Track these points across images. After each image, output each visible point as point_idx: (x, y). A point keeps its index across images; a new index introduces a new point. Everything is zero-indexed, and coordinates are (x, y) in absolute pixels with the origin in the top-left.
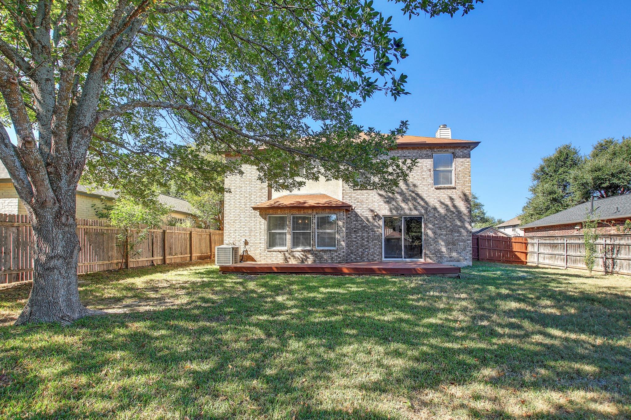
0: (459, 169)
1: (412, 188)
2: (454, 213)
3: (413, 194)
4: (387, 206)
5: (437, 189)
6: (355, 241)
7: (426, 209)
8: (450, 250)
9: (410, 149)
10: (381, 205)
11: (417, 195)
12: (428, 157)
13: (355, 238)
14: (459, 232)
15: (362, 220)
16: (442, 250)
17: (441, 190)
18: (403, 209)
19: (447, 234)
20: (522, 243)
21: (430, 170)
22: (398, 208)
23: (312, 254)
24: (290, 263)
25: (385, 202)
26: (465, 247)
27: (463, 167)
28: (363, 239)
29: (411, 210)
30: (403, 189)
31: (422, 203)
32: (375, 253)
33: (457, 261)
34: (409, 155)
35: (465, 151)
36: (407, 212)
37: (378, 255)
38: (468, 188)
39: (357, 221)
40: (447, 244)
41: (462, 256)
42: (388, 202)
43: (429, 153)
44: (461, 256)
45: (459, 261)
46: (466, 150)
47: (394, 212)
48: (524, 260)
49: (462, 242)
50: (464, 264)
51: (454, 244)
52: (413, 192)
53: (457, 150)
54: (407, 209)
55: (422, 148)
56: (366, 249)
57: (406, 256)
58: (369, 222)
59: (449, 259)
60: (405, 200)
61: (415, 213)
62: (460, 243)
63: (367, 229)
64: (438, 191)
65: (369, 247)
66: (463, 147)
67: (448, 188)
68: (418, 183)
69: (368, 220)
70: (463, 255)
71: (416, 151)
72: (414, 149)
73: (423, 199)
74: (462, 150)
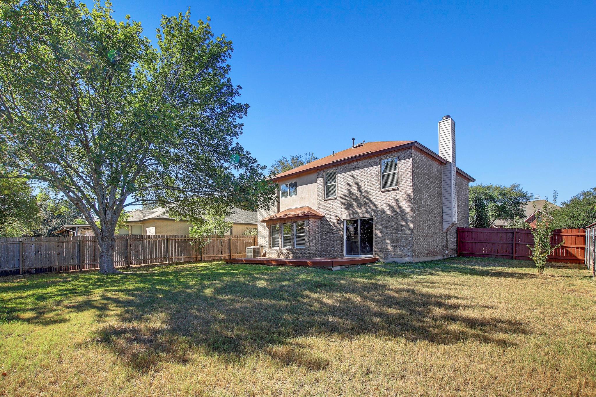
0: (402, 171)
1: (365, 194)
2: (397, 213)
3: (365, 199)
4: (346, 212)
5: (383, 192)
6: (326, 242)
7: (375, 211)
8: (395, 248)
9: (362, 160)
10: (342, 211)
11: (368, 199)
12: (376, 164)
13: (326, 239)
14: (401, 230)
15: (330, 224)
16: (388, 247)
17: (387, 193)
18: (358, 213)
19: (391, 233)
20: (578, 236)
21: (378, 175)
22: (355, 213)
23: (291, 252)
24: (281, 258)
25: (345, 208)
26: (407, 244)
27: (405, 168)
28: (331, 240)
29: (363, 213)
30: (358, 196)
31: (372, 206)
32: (338, 251)
33: (400, 258)
34: (361, 165)
35: (407, 153)
36: (361, 215)
37: (340, 253)
38: (409, 188)
39: (326, 225)
40: (392, 242)
41: (405, 253)
42: (347, 208)
43: (377, 160)
44: (403, 253)
45: (401, 258)
46: (408, 151)
47: (352, 216)
48: (580, 258)
49: (404, 240)
50: (406, 260)
51: (397, 242)
52: (365, 197)
53: (400, 153)
54: (361, 213)
55: (371, 157)
56: (333, 247)
57: (362, 253)
58: (335, 226)
59: (393, 256)
60: (360, 205)
61: (367, 215)
62: (403, 241)
63: (333, 232)
64: (384, 194)
65: (335, 245)
66: (405, 149)
67: (392, 190)
68: (368, 189)
69: (334, 224)
70: (405, 251)
71: (367, 160)
72: (365, 159)
73: (372, 203)
74: (404, 152)
